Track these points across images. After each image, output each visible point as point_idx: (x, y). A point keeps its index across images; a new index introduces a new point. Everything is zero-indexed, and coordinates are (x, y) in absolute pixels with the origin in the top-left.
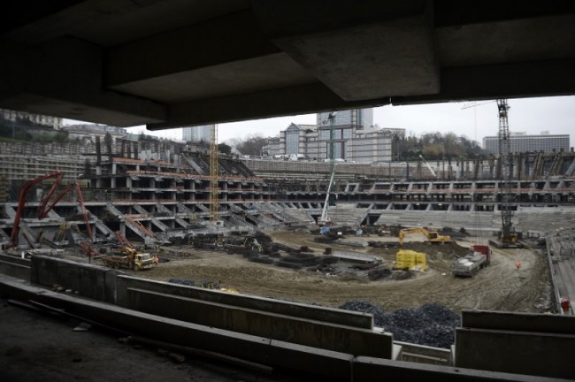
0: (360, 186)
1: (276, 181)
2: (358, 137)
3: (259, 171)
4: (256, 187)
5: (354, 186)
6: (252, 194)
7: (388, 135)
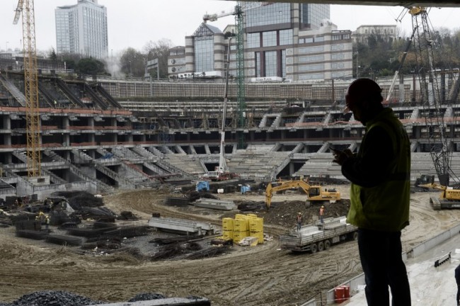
0: (283, 118)
1: (155, 114)
2: (301, 41)
3: (136, 99)
4: (121, 124)
5: (273, 118)
6: (113, 134)
7: (347, 37)
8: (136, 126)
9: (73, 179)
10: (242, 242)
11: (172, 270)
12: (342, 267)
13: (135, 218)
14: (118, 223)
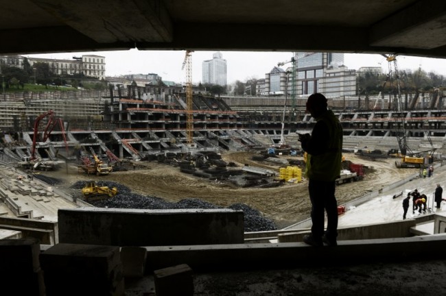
1: (248, 113)
2: (328, 75)
3: (239, 106)
4: (231, 119)
6: (227, 124)
7: (353, 73)
8: (238, 120)
9: (208, 145)
10: (289, 180)
11: (252, 193)
12: (343, 196)
13: (236, 166)
14: (228, 168)
